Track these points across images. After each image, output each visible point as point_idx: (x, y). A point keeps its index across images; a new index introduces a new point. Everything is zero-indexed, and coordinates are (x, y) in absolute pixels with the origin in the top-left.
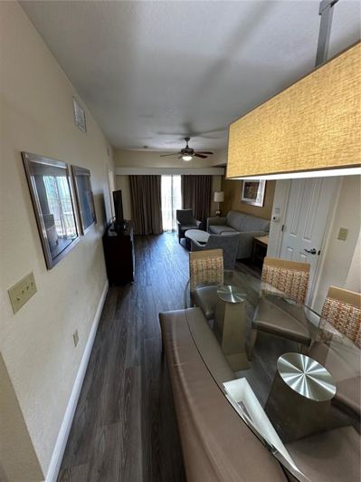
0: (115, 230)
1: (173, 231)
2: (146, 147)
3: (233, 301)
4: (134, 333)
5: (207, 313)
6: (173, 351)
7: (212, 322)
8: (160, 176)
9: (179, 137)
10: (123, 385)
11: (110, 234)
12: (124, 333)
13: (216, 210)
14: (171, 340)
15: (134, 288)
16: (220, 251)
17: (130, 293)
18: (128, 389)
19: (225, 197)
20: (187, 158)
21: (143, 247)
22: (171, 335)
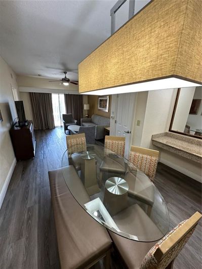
0: (19, 126)
1: (61, 126)
2: (39, 75)
3: (89, 158)
4: (34, 186)
5: (77, 167)
6: (55, 190)
7: (79, 172)
8: (51, 94)
9: (60, 71)
10: (26, 217)
11: (16, 128)
12: (27, 188)
13: (85, 114)
14: (55, 184)
15: (35, 160)
16: (84, 134)
17: (32, 164)
18: (29, 218)
19: (90, 107)
20: (66, 84)
21: (42, 136)
22: (55, 182)
